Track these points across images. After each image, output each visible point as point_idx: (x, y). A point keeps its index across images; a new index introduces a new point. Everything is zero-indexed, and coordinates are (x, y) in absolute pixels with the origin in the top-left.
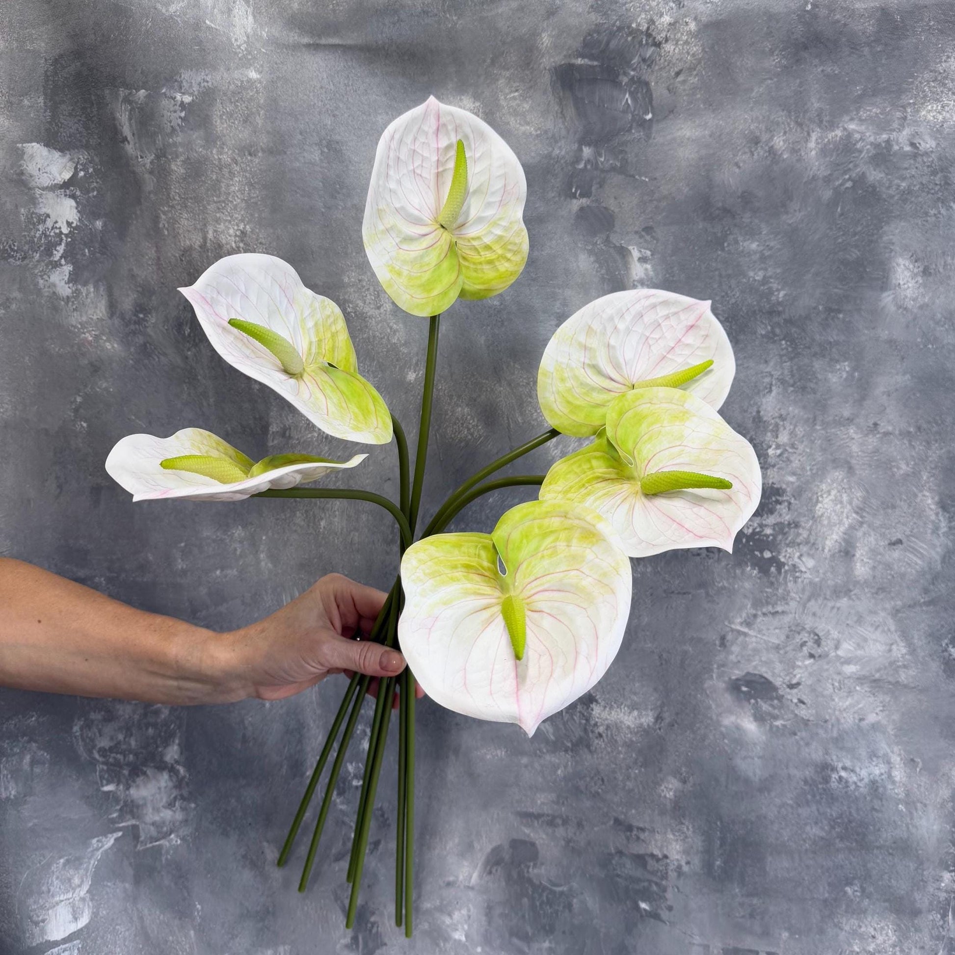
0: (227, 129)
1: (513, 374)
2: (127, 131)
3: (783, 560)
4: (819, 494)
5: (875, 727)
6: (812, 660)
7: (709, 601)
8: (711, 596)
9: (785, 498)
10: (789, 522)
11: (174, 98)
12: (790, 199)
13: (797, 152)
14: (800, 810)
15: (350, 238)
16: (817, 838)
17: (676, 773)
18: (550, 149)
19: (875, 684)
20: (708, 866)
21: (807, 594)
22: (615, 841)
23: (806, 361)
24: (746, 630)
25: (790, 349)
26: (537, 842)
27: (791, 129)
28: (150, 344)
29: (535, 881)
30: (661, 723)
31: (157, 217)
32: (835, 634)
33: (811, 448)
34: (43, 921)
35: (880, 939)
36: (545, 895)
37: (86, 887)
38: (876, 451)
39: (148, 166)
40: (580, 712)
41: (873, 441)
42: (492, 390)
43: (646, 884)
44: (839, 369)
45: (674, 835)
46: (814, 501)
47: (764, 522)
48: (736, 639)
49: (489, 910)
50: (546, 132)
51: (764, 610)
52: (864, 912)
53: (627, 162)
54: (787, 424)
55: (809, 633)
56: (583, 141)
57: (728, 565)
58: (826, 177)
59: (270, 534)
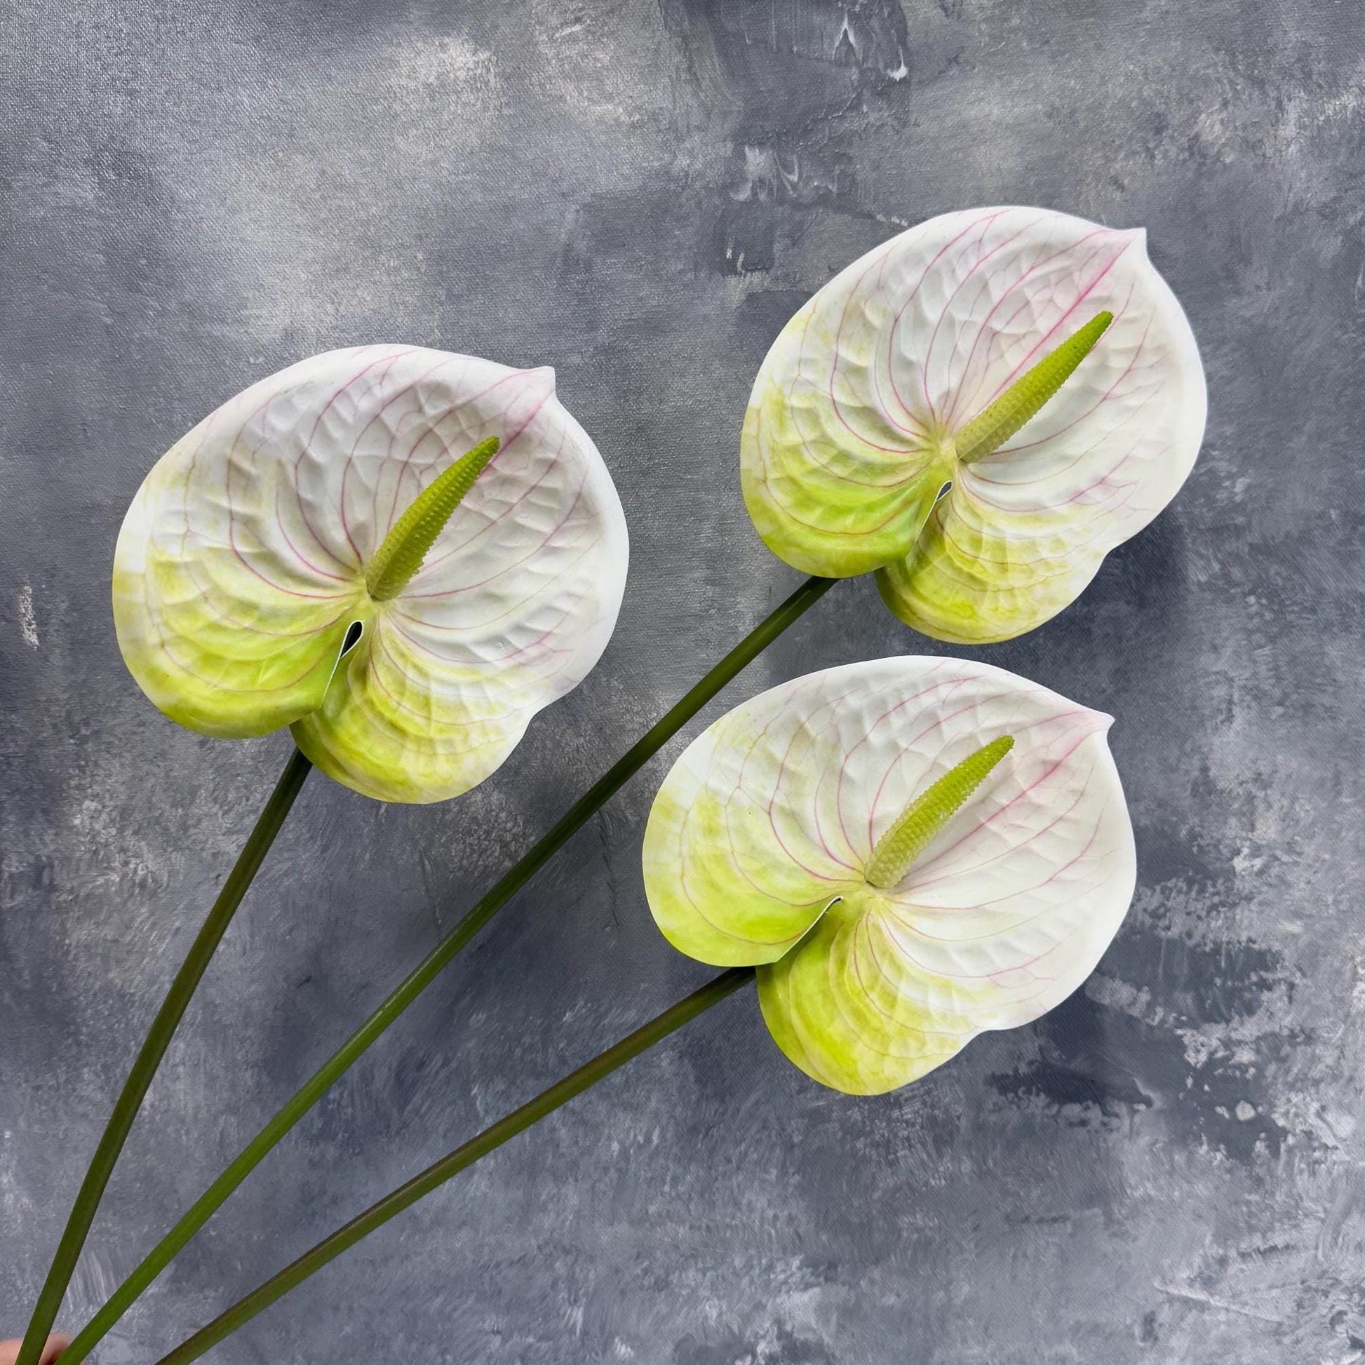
1: (606, 704)
3: (1281, 1122)
4: (1358, 960)
6: (1358, 1355)
7: (1115, 1235)
8: (1120, 1223)
9: (1280, 975)
10: (1292, 1031)
12: (1245, 260)
13: (1253, 147)
18: (667, 157)
21: (1341, 1200)
23: (1308, 642)
24: (1199, 1295)
25: (1268, 616)
27: (1237, 95)
33: (1333, 852)
42: (557, 744)
46: (1348, 975)
47: (1234, 1035)
48: (1182, 1319)
50: (654, 117)
51: (1244, 1246)
53: (854, 180)
54: (1274, 794)
55: (1350, 1291)
56: (746, 136)
57: (1154, 1144)
58: (1325, 205)
59: (22, 1123)
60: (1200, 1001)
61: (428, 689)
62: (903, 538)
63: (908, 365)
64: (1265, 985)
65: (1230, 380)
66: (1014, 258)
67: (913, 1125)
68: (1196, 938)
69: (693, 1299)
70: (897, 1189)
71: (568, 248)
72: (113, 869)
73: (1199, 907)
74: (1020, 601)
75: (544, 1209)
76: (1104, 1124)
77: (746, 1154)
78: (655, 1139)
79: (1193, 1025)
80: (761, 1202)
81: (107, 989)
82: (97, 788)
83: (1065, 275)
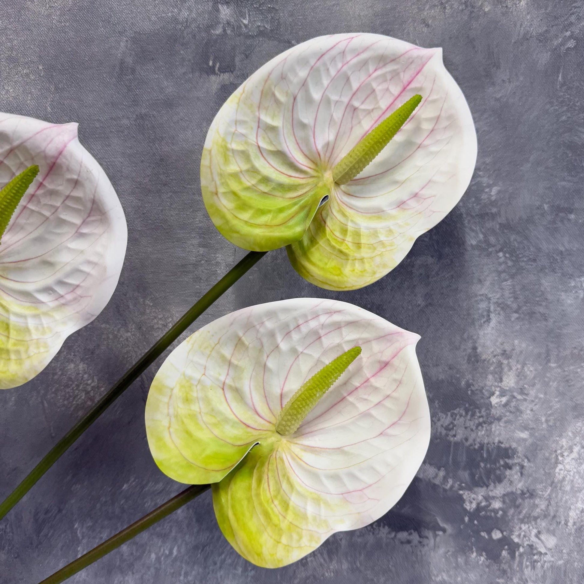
60: (472, 475)
61: (9, 319)
63: (304, 126)
64: (509, 467)
66: (365, 63)
68: (470, 441)
70: (307, 578)
71: (122, 62)
73: (471, 424)
74: (367, 266)
76: (420, 542)
77: (225, 560)
78: (175, 552)
79: (470, 489)
83: (395, 74)
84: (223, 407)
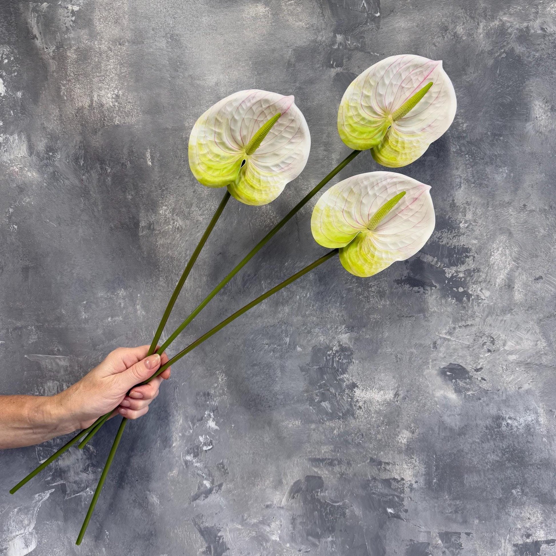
0: (104, 28)
2: (35, 31)
3: (470, 293)
4: (492, 250)
5: (528, 392)
6: (489, 353)
7: (426, 321)
8: (427, 317)
9: (471, 254)
10: (474, 269)
11: (67, 8)
12: (468, 65)
13: (471, 36)
14: (484, 445)
15: (188, 97)
16: (494, 461)
17: (408, 427)
18: (316, 36)
19: (528, 365)
20: (429, 483)
21: (486, 313)
22: (371, 472)
23: (481, 167)
24: (449, 337)
25: (471, 160)
26: (323, 476)
27: (467, 21)
28: (58, 172)
29: (322, 500)
30: (398, 398)
31: (60, 88)
32: (503, 336)
33: (486, 222)
34: (6, 549)
35: (533, 519)
36: (328, 508)
37: (32, 526)
38: (526, 222)
39: (51, 54)
40: (347, 394)
41: (523, 216)
43: (391, 497)
44: (502, 172)
45: (407, 465)
46: (489, 255)
47: (459, 270)
48: (443, 343)
49: (293, 520)
50: (312, 26)
51: (460, 324)
52: (524, 504)
53: (365, 43)
54: (471, 207)
55: (488, 337)
56: (336, 31)
57: (437, 298)
58: (489, 51)
59: (143, 293)
60: (450, 261)
61: (260, 177)
62: (379, 140)
63: (381, 95)
64: (467, 257)
65: (463, 97)
66: (408, 68)
67: (374, 292)
68: (450, 244)
69: (317, 336)
70: (370, 308)
71: (289, 61)
72: (170, 224)
73: (451, 236)
74: (408, 157)
75: (279, 312)
76: (424, 292)
77: (331, 299)
78: (308, 295)
79: (448, 267)
80: (335, 312)
81: (168, 256)
82: (166, 203)
83: (421, 72)
84: (343, 220)
